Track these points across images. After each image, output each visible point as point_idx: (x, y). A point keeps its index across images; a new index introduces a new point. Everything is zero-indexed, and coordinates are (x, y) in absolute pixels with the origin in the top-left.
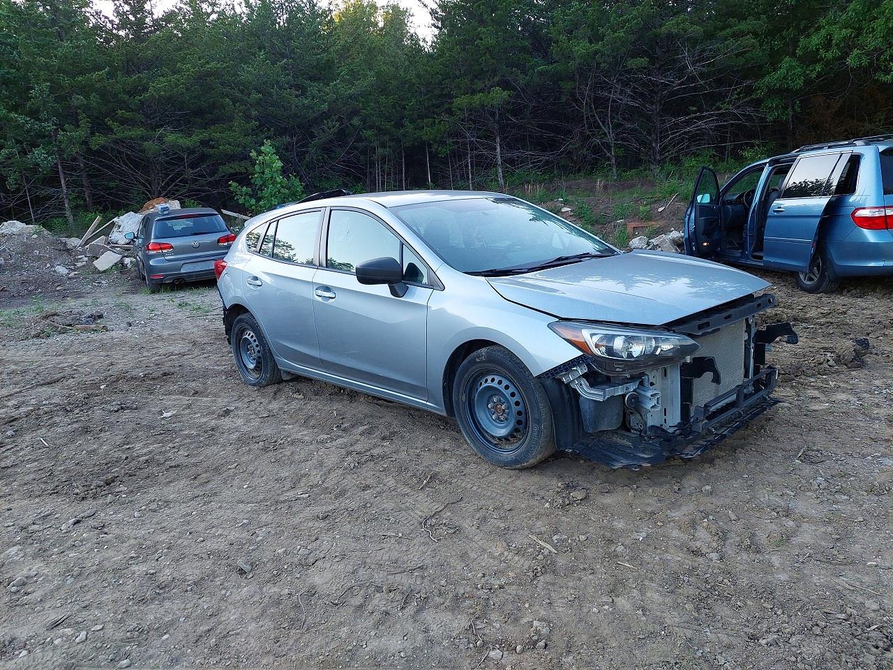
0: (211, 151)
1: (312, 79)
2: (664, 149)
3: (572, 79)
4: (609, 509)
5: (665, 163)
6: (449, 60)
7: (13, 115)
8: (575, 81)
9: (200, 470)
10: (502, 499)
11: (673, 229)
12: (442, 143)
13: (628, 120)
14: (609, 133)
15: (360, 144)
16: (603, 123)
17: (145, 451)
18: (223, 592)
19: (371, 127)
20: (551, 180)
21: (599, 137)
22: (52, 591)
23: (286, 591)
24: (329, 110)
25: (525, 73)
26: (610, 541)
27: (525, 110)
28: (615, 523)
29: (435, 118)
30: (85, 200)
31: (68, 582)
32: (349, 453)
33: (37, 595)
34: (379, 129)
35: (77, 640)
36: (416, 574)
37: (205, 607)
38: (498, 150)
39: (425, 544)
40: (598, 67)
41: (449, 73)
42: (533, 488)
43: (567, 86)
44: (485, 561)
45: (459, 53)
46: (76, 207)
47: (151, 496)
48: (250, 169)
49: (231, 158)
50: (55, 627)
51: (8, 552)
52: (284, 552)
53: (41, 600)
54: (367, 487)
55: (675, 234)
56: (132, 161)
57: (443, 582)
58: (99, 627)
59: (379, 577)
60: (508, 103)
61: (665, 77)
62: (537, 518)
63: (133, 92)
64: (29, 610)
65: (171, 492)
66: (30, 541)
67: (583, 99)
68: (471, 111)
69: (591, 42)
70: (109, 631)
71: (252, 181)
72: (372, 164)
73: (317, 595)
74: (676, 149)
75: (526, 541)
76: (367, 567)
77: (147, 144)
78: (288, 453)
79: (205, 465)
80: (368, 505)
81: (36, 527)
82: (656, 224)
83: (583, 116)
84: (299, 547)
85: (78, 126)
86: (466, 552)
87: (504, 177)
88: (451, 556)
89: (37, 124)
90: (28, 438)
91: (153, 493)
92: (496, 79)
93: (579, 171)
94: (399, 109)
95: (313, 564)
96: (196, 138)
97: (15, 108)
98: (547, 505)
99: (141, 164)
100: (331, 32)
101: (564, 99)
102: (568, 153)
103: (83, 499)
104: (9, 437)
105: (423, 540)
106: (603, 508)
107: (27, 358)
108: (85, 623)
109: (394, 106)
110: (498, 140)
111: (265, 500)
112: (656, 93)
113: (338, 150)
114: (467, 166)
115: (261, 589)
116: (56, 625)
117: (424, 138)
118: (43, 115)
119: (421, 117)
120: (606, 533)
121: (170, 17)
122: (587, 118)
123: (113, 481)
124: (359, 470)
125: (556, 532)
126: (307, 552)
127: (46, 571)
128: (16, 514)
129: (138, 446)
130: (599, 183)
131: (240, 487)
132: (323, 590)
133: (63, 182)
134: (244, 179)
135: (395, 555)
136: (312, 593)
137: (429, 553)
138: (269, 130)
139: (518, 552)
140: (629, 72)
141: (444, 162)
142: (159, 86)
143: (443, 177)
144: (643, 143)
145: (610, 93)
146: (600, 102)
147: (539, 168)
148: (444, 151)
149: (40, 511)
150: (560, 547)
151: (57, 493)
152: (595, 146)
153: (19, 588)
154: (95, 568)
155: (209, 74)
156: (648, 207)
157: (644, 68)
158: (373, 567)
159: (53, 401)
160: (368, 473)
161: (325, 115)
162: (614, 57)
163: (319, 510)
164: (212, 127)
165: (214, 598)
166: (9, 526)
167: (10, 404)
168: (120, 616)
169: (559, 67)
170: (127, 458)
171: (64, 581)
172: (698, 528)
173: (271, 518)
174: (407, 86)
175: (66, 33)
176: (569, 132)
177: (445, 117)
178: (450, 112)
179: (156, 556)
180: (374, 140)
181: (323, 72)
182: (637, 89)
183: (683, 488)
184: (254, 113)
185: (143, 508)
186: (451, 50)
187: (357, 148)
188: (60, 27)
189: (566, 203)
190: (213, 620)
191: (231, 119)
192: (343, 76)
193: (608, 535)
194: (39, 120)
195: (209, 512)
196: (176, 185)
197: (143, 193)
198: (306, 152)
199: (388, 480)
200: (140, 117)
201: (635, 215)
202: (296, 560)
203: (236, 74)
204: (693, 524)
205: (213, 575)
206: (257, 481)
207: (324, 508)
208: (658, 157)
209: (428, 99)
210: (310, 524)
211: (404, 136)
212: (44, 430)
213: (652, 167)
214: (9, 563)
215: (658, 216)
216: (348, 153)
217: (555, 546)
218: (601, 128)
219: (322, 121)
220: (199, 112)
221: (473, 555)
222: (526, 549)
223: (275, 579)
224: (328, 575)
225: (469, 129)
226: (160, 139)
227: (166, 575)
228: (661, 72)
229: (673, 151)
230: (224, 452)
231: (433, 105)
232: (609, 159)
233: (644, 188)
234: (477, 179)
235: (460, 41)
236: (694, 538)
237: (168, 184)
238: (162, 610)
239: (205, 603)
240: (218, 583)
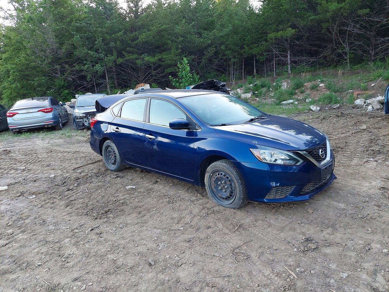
0: (162, 63)
1: (205, 29)
2: (376, 54)
3: (328, 21)
4: (328, 256)
5: (376, 61)
6: (267, 17)
7: (89, 52)
8: (329, 22)
9: (142, 209)
10: (273, 243)
11: (379, 95)
12: (262, 55)
13: (357, 40)
14: (346, 47)
15: (224, 57)
16: (344, 42)
17: (123, 198)
18: (141, 274)
19: (229, 49)
20: (315, 70)
21: (341, 49)
22: (77, 263)
23: (167, 278)
24: (211, 43)
25: (303, 20)
26: (327, 276)
27: (303, 38)
28: (331, 265)
29: (259, 44)
30: (115, 84)
31: (84, 259)
32: (204, 208)
33: (71, 264)
34: (233, 50)
35: (82, 289)
36: (226, 279)
37: (133, 281)
38: (289, 57)
39: (232, 263)
40: (342, 15)
41: (266, 23)
42: (289, 238)
43: (325, 25)
44: (260, 277)
45: (272, 13)
46: (112, 87)
47: (121, 220)
48: (177, 70)
49: (170, 66)
50: (75, 280)
51: (65, 241)
52: (169, 257)
53: (72, 266)
54: (209, 227)
55: (380, 98)
56: (132, 68)
57: (238, 286)
58: (91, 284)
59: (208, 278)
60: (295, 35)
61: (379, 18)
62: (290, 256)
63: (133, 40)
64: (67, 271)
65: (129, 219)
66: (73, 237)
67: (333, 31)
68: (276, 39)
69: (338, 3)
70: (94, 286)
71: (178, 75)
72: (229, 66)
73: (180, 283)
74: (383, 54)
75: (282, 269)
76: (204, 271)
77: (138, 61)
78: (178, 205)
79: (144, 207)
80: (209, 237)
81: (76, 231)
82: (370, 93)
83: (333, 39)
84: (175, 256)
85: (112, 55)
86: (251, 271)
87: (291, 70)
88: (244, 272)
89: (98, 55)
90: (82, 187)
91: (122, 219)
92: (289, 24)
93: (330, 66)
94: (242, 40)
95: (180, 266)
96: (156, 58)
97: (90, 49)
98: (295, 250)
99: (135, 69)
100: (214, 8)
101: (323, 32)
102: (324, 57)
103: (96, 219)
104: (75, 187)
105: (231, 260)
106: (325, 255)
107: (88, 151)
108: (86, 280)
109: (240, 40)
110: (289, 52)
111: (165, 228)
112: (373, 26)
113: (214, 60)
114: (273, 65)
115: (157, 275)
116: (76, 280)
117: (254, 53)
118: (100, 51)
119: (252, 44)
120: (325, 271)
121: (149, 7)
122: (335, 40)
123: (108, 211)
124: (207, 218)
125: (298, 266)
126: (179, 259)
127: (76, 253)
128: (71, 223)
129: (121, 195)
130: (340, 72)
131: (156, 220)
132: (183, 280)
133: (107, 77)
134: (175, 75)
135: (217, 267)
136: (178, 281)
137: (233, 268)
138: (186, 53)
139: (278, 275)
140: (359, 16)
141: (263, 63)
142: (143, 37)
143: (262, 71)
144: (364, 51)
145: (348, 27)
146: (342, 33)
147: (309, 65)
148: (262, 59)
149: (80, 222)
150: (299, 275)
151: (87, 215)
152: (339, 53)
153: (65, 259)
154: (94, 254)
155: (162, 31)
156: (366, 84)
157: (367, 14)
158: (206, 272)
159: (93, 171)
160: (211, 219)
161: (209, 46)
162: (350, 10)
163: (187, 237)
164: (163, 53)
165: (137, 276)
166: (68, 228)
167: (78, 171)
168: (99, 280)
169: (321, 16)
170: (115, 200)
171: (82, 258)
172: (378, 275)
173: (166, 238)
174: (247, 30)
175: (109, 17)
176: (326, 47)
177: (264, 43)
178: (266, 40)
179: (118, 251)
180: (231, 55)
181: (209, 26)
182: (363, 24)
183: (371, 248)
184: (180, 46)
185: (117, 226)
186: (268, 12)
187: (223, 59)
188: (107, 15)
189: (322, 82)
190: (135, 288)
191: (170, 49)
192: (217, 28)
193: (326, 272)
194: (99, 53)
195: (142, 231)
196: (149, 78)
197: (136, 81)
198: (201, 62)
199: (219, 224)
200: (135, 50)
201: (359, 88)
202: (173, 262)
203: (173, 30)
204: (375, 273)
205: (138, 265)
206: (164, 218)
207: (189, 236)
208: (373, 58)
209: (256, 35)
210: (182, 244)
211: (244, 52)
212: (88, 185)
213: (370, 63)
214: (65, 246)
215: (371, 88)
216: (219, 61)
217: (297, 274)
218: (341, 44)
219: (208, 48)
220: (158, 47)
221: (254, 273)
222: (282, 274)
223: (163, 271)
224: (186, 272)
225: (275, 48)
226: (143, 59)
227: (120, 262)
228: (376, 15)
229: (381, 55)
230: (152, 202)
231: (258, 38)
232: (346, 60)
233: (364, 74)
234: (278, 71)
235: (272, 7)
236: (375, 281)
237: (145, 78)
238: (116, 279)
239: (134, 279)
240: (140, 269)
